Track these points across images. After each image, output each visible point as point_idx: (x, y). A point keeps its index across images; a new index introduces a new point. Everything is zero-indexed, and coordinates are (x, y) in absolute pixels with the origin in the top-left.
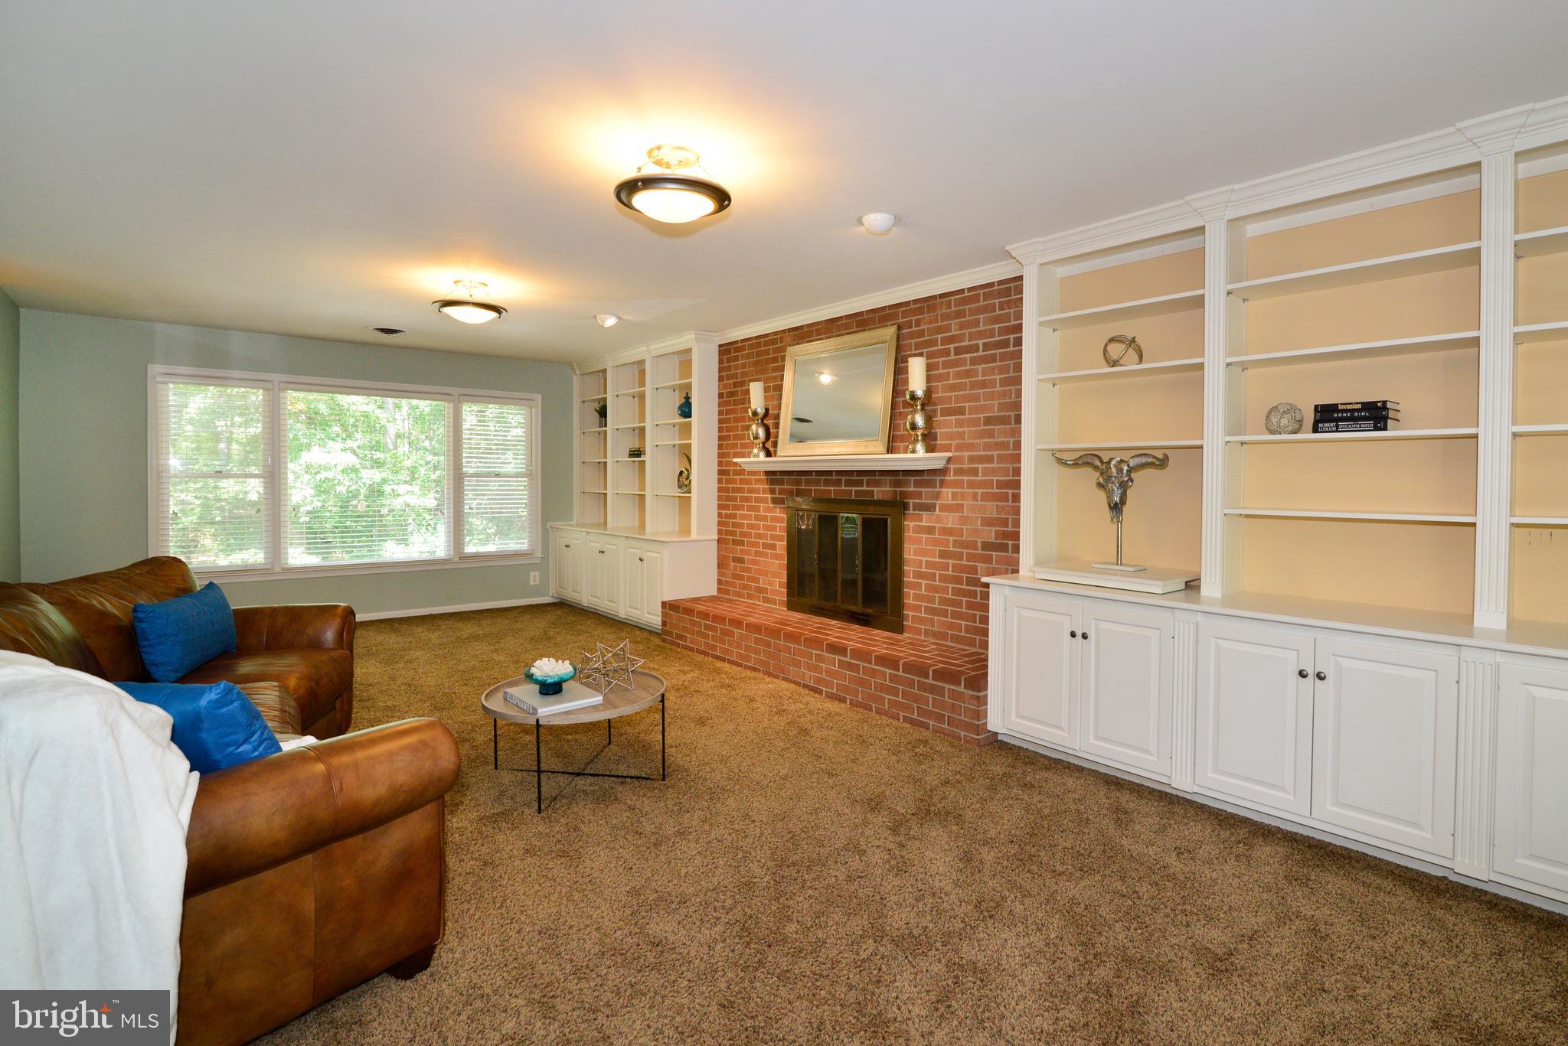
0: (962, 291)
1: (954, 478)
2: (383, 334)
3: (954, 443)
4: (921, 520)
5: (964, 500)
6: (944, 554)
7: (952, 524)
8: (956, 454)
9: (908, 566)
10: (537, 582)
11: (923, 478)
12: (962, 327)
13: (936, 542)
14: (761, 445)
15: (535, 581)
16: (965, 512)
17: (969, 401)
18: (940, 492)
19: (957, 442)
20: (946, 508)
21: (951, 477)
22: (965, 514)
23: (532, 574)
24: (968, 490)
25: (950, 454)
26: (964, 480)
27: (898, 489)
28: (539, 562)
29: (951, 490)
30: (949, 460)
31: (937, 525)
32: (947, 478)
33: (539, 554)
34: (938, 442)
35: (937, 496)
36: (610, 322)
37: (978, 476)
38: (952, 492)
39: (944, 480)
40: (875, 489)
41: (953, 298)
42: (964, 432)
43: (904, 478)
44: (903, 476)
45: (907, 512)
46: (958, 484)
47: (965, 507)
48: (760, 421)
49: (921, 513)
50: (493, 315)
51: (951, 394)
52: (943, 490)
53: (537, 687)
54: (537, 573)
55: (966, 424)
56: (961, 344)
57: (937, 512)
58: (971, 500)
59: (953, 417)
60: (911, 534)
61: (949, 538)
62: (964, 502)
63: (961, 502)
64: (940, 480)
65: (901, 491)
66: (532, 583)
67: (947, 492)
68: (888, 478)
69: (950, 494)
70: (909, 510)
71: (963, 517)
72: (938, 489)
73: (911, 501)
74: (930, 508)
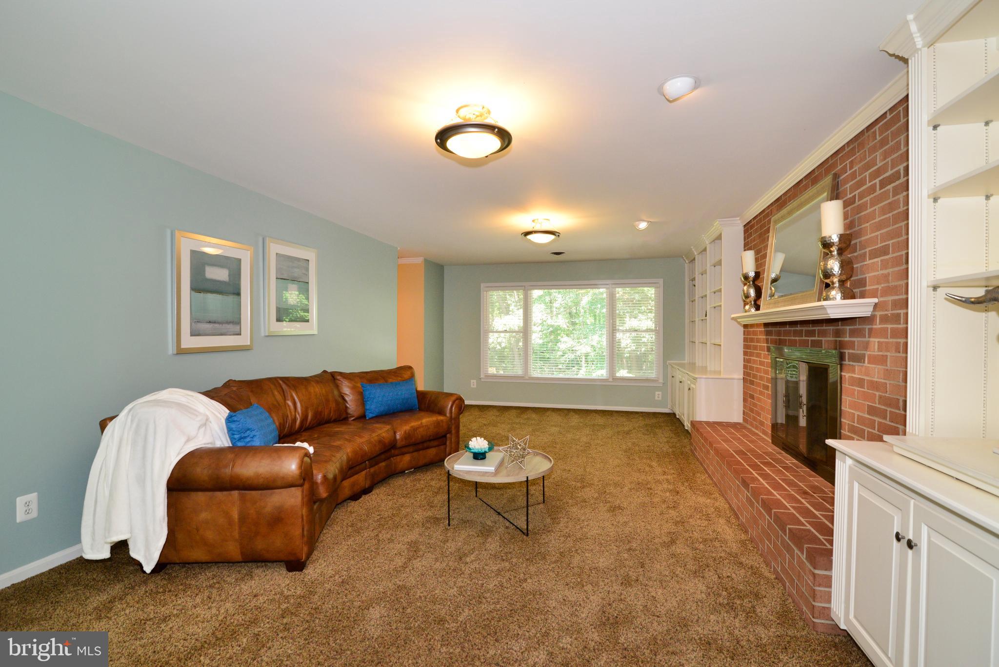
0: (884, 115)
1: (880, 326)
2: (556, 256)
3: (880, 287)
4: (853, 372)
5: (889, 351)
6: (872, 410)
7: (878, 378)
8: (882, 299)
9: (845, 419)
10: (660, 399)
11: (855, 327)
12: (885, 156)
13: (866, 396)
14: (753, 303)
15: (658, 397)
16: (888, 365)
17: (892, 238)
18: (869, 341)
19: (882, 285)
20: (874, 360)
21: (877, 326)
22: (888, 367)
23: (657, 393)
24: (891, 340)
25: (876, 300)
26: (888, 328)
27: (838, 339)
28: (661, 386)
29: (877, 340)
30: (876, 306)
31: (866, 378)
32: (874, 327)
33: (661, 381)
34: (868, 288)
35: (866, 346)
36: (643, 225)
37: (900, 324)
38: (878, 342)
39: (872, 328)
40: (823, 339)
41: (877, 127)
42: (889, 274)
43: (842, 327)
44: (841, 326)
45: (844, 362)
46: (883, 333)
47: (888, 359)
48: (751, 283)
49: (854, 364)
50: (552, 237)
51: (876, 234)
52: (872, 339)
53: (472, 455)
54: (660, 393)
55: (890, 264)
56: (885, 176)
57: (866, 364)
58: (894, 351)
59: (879, 259)
60: (847, 386)
61: (875, 393)
62: (888, 354)
63: (886, 354)
64: (869, 329)
65: (840, 341)
66: (656, 398)
67: (875, 341)
68: (831, 328)
69: (877, 344)
70: (845, 361)
71: (887, 370)
72: (867, 339)
73: (846, 351)
74: (859, 359)
